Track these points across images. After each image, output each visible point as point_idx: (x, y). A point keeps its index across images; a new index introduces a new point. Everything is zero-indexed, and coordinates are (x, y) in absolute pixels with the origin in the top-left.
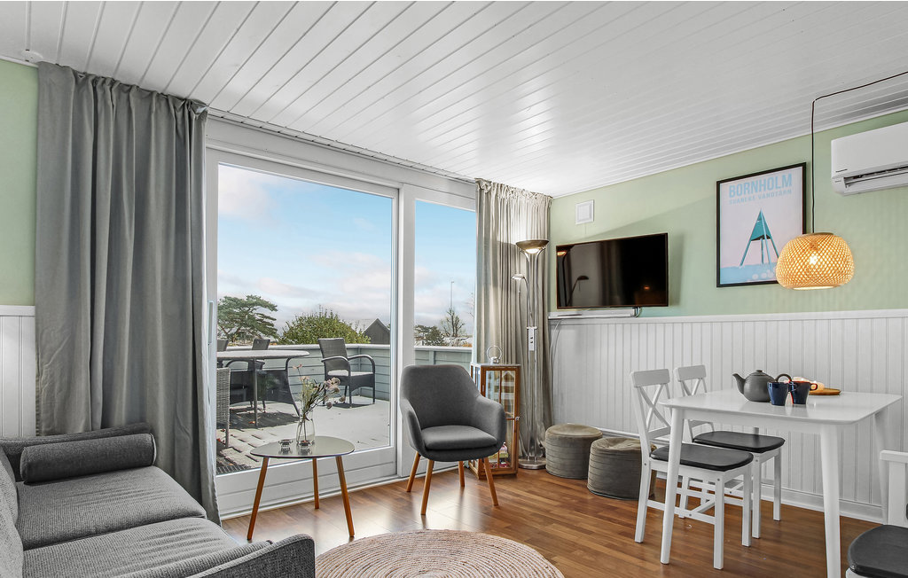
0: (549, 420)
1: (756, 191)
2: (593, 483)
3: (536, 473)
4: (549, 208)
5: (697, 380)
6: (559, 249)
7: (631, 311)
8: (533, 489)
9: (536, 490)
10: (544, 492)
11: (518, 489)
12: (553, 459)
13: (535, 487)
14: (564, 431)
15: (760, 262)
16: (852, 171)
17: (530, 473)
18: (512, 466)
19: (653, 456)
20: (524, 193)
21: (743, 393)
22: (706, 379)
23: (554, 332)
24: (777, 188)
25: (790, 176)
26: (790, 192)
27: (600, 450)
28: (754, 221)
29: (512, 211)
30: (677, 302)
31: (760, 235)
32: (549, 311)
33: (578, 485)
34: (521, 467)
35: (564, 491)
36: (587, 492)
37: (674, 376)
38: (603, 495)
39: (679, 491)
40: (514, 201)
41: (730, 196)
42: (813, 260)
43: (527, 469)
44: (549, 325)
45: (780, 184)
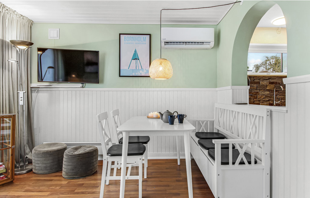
0: (31, 143)
1: (134, 41)
2: (67, 174)
3: (26, 175)
4: (31, 27)
5: (117, 116)
6: (39, 50)
7: (80, 85)
8: (27, 188)
9: (30, 188)
10: (36, 188)
11: (18, 191)
12: (37, 165)
13: (29, 186)
14: (44, 148)
15: (135, 68)
16: (167, 40)
17: (21, 177)
18: (9, 176)
19: (109, 155)
20: (15, 13)
21: (162, 120)
22: (119, 115)
23: (34, 95)
24: (141, 41)
25: (145, 37)
26: (145, 43)
27: (71, 155)
28: (133, 52)
29: (7, 21)
30: (102, 82)
31: (135, 58)
32: (31, 83)
33: (56, 176)
34: (16, 175)
35: (49, 183)
36: (63, 179)
37: (111, 114)
38: (73, 178)
39: (113, 166)
40: (8, 16)
41: (125, 41)
42: (161, 69)
43: (19, 174)
44: (31, 91)
45: (142, 40)
